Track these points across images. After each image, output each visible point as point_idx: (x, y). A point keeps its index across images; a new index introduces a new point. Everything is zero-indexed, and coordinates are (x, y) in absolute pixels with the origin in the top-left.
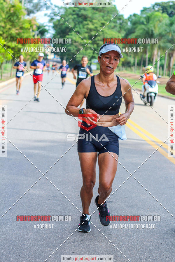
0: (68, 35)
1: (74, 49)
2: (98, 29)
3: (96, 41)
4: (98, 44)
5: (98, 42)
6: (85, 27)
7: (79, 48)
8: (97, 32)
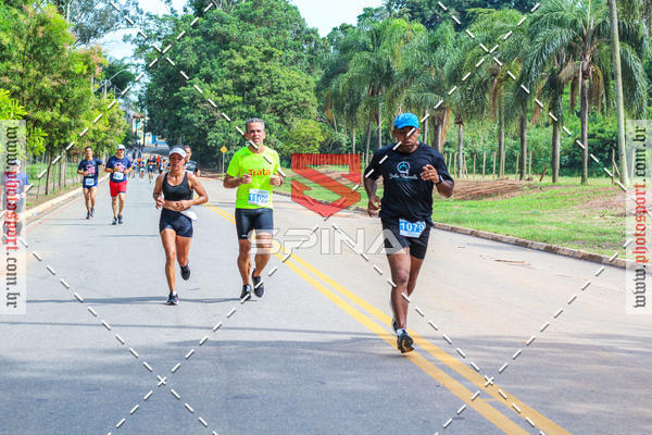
0: (185, 85)
1: (200, 118)
2: (258, 66)
3: (254, 96)
4: (257, 104)
5: (258, 98)
6: (225, 63)
7: (213, 117)
8: (256, 74)
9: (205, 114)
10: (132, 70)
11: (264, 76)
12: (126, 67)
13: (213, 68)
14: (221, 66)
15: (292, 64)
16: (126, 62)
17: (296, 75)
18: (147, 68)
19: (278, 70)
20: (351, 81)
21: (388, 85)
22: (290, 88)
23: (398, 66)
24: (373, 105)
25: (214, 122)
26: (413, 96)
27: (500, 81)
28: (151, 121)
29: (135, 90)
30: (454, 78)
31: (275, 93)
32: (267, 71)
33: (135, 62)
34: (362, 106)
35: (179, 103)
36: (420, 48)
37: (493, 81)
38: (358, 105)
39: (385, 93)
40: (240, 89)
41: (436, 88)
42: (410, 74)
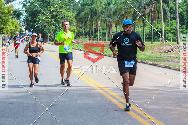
0: (37, 16)
1: (42, 26)
3: (57, 19)
4: (58, 21)
5: (58, 20)
6: (49, 9)
7: (45, 25)
8: (57, 13)
9: (43, 24)
10: (22, 12)
11: (60, 13)
12: (20, 11)
13: (45, 11)
14: (48, 10)
15: (68, 10)
16: (20, 9)
17: (69, 13)
18: (26, 11)
19: (64, 11)
20: (85, 14)
21: (96, 16)
22: (67, 17)
23: (99, 10)
24: (92, 22)
25: (46, 27)
26: (103, 19)
27: (128, 14)
28: (27, 26)
29: (23, 18)
30: (115, 13)
31: (63, 18)
32: (61, 12)
33: (23, 10)
34: (88, 22)
35: (35, 21)
36: (105, 5)
37: (126, 14)
38: (87, 21)
39: (95, 18)
40: (53, 17)
41: (109, 16)
42: (102, 13)
